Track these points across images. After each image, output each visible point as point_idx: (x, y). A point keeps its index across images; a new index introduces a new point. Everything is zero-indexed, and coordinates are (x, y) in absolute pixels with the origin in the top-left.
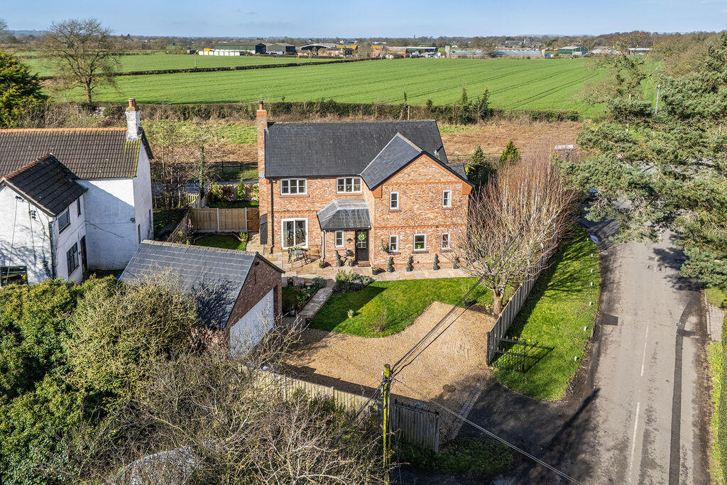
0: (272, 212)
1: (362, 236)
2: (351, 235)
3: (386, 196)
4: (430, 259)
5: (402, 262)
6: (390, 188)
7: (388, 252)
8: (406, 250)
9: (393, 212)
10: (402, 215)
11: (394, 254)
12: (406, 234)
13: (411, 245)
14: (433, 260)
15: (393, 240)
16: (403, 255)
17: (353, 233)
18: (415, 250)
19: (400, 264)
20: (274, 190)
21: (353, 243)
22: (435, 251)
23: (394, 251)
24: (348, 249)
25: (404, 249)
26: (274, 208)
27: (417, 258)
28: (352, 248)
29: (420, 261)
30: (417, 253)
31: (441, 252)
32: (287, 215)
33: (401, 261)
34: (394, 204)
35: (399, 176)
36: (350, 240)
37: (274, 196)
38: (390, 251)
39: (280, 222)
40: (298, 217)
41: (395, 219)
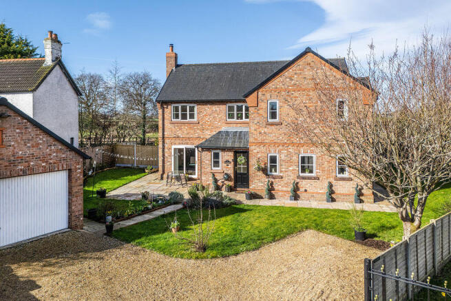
0: (163, 138)
1: (241, 159)
2: (229, 156)
3: (262, 105)
4: (322, 188)
5: (284, 189)
6: (268, 95)
7: (267, 175)
8: (290, 173)
9: (272, 124)
10: (283, 129)
11: (274, 177)
12: (289, 154)
13: (295, 168)
14: (325, 190)
15: (273, 160)
16: (285, 180)
17: (231, 154)
18: (301, 174)
19: (282, 191)
20: (166, 115)
21: (231, 166)
22: (327, 178)
23: (274, 173)
24: (225, 172)
25: (287, 172)
26: (165, 133)
27: (304, 185)
28: (231, 172)
29: (308, 190)
30: (304, 178)
31: (337, 179)
32: (178, 141)
33: (282, 187)
34: (273, 115)
35: (278, 80)
36: (227, 162)
37: (165, 121)
38: (269, 173)
39: (170, 149)
40: (187, 144)
41: (274, 134)
